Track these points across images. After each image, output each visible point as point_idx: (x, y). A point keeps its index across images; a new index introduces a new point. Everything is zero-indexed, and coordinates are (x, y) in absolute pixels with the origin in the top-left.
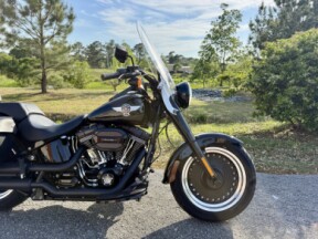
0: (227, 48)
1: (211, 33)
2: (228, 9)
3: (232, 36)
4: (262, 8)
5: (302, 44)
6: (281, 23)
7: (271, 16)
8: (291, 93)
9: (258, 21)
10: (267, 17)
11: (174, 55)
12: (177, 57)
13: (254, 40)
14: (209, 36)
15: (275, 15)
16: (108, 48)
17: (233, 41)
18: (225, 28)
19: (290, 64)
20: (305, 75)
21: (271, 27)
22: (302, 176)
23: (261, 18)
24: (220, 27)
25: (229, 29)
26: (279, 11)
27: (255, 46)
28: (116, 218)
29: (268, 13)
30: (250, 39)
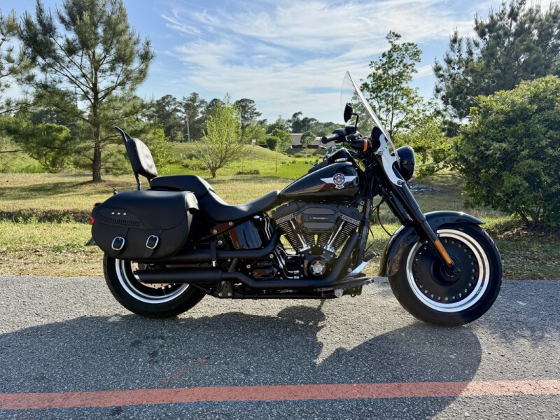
0: (395, 106)
1: (370, 81)
2: (399, 42)
3: (404, 85)
4: (455, 41)
5: (535, 98)
6: (488, 66)
7: (470, 53)
8: (525, 170)
9: (449, 62)
10: (465, 56)
11: (301, 118)
12: (306, 121)
13: (443, 93)
14: (366, 85)
15: (477, 53)
16: (187, 106)
17: (406, 93)
18: (393, 72)
19: (520, 127)
20: (544, 143)
21: (472, 71)
22: (552, 281)
23: (454, 57)
24: (385, 71)
25: (401, 75)
26: (482, 44)
27: (446, 103)
28: (320, 324)
29: (464, 48)
30: (438, 91)
